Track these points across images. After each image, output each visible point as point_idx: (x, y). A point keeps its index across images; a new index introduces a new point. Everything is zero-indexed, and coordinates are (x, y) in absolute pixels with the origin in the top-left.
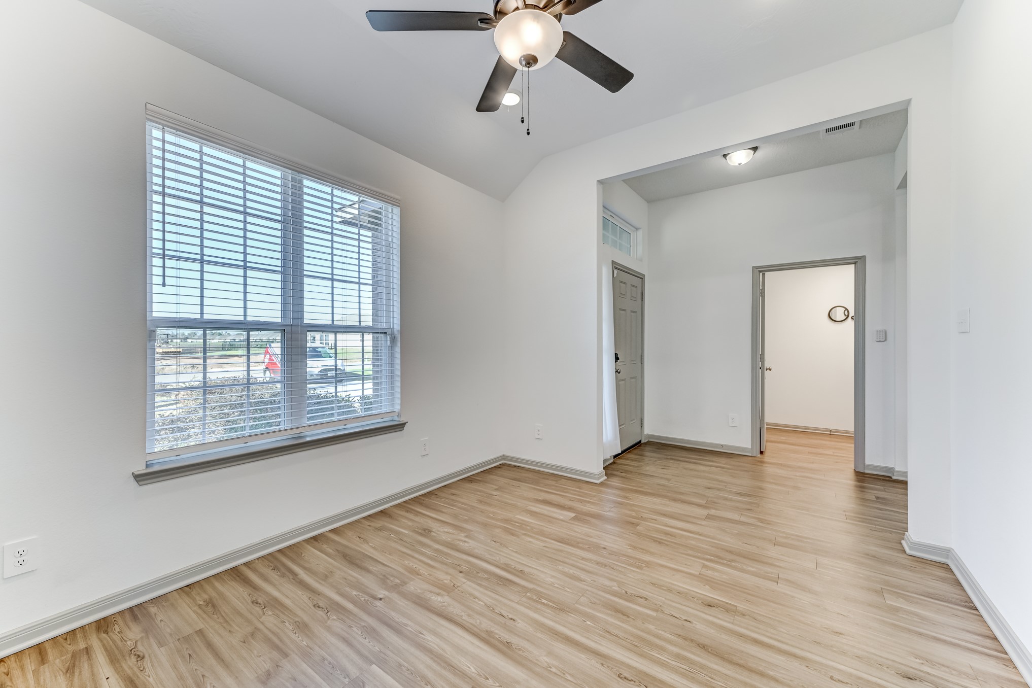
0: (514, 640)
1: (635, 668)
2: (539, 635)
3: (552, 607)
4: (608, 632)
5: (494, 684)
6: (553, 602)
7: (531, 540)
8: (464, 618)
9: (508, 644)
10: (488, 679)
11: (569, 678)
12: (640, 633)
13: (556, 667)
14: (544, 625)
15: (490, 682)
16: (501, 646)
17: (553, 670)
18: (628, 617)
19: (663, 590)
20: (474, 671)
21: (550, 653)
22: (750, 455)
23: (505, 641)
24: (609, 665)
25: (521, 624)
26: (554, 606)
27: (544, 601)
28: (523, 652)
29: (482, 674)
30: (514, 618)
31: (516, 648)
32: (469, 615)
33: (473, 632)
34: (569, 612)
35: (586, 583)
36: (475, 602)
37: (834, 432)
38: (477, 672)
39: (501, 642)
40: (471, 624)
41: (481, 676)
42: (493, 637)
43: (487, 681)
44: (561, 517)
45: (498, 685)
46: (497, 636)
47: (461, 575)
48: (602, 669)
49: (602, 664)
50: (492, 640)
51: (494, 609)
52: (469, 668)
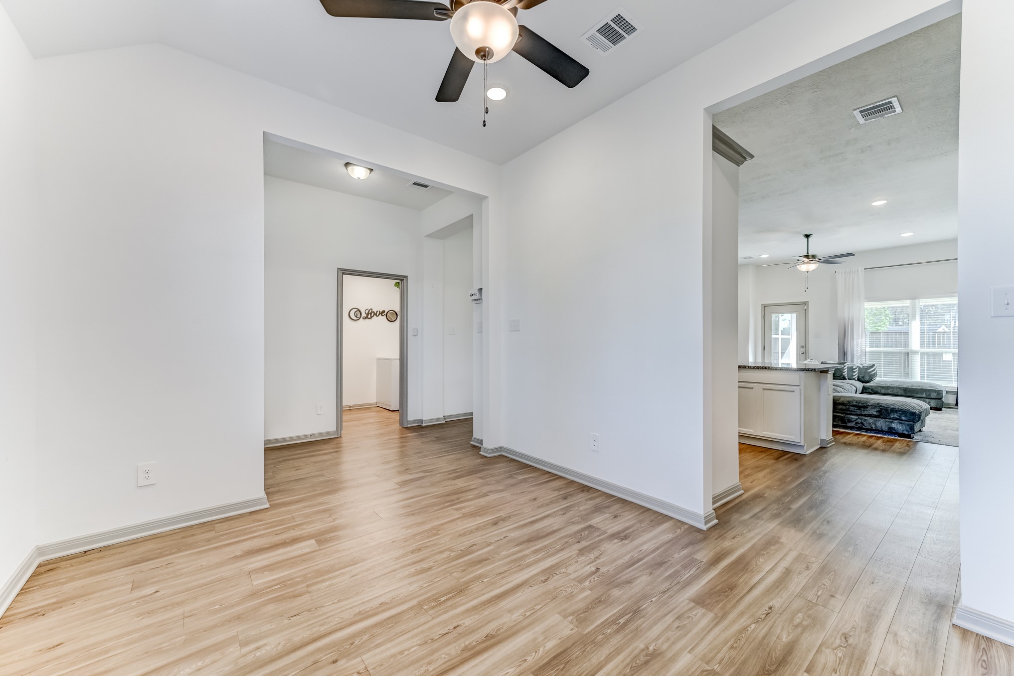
0: (486, 631)
1: (538, 573)
2: (486, 613)
3: (455, 595)
4: (500, 574)
5: (533, 656)
6: (449, 593)
7: (327, 583)
8: (431, 669)
9: (488, 637)
10: (526, 660)
11: (539, 607)
12: (510, 559)
13: (526, 611)
14: (477, 606)
15: (529, 658)
16: (488, 643)
17: (528, 614)
18: (490, 559)
19: (468, 534)
20: (513, 669)
21: (510, 611)
22: (336, 436)
23: (483, 638)
24: (533, 583)
25: (468, 622)
26: (453, 594)
27: (442, 599)
28: (502, 628)
29: (519, 664)
30: (456, 624)
31: (496, 632)
32: (429, 663)
33: (458, 663)
34: (467, 587)
35: (435, 567)
36: (407, 655)
37: (352, 407)
38: (516, 667)
39: (484, 642)
40: (444, 663)
41: (520, 664)
42: (474, 647)
43: (528, 660)
44: (307, 550)
45: (534, 654)
46: (474, 643)
47: (341, 663)
48: (534, 588)
49: (530, 586)
50: (478, 648)
51: (432, 639)
52: (508, 673)
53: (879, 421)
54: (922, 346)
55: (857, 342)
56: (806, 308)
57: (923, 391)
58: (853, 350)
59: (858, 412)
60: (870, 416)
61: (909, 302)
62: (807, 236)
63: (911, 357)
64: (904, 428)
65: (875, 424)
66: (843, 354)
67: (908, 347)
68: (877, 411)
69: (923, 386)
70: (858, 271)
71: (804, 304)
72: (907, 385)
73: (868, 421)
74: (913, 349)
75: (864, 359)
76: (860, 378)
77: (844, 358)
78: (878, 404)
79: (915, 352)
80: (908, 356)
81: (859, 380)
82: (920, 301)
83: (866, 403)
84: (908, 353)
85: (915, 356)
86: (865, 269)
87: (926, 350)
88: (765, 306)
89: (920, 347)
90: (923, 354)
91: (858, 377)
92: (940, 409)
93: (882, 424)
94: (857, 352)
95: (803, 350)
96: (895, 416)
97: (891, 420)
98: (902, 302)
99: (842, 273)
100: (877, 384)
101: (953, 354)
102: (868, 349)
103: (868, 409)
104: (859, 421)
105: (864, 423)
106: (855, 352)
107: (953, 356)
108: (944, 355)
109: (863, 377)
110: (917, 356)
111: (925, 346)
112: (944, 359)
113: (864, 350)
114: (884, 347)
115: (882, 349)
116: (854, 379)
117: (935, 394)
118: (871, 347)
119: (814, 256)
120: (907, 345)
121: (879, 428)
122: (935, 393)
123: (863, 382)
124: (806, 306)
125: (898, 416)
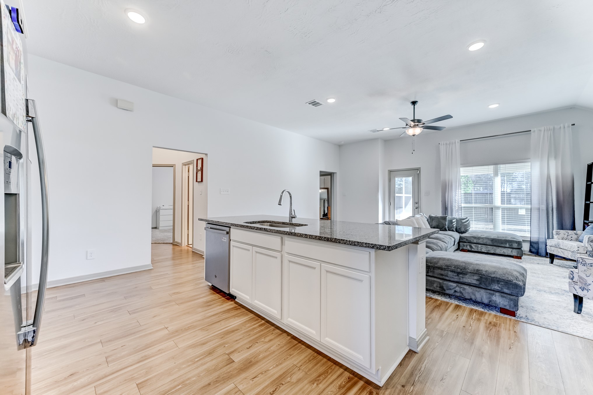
53: (478, 292)
54: (503, 202)
55: (455, 199)
56: (419, 173)
57: (506, 241)
58: (452, 205)
59: (456, 279)
60: (469, 285)
61: (493, 167)
62: (414, 103)
63: (495, 212)
64: (506, 303)
65: (475, 295)
66: (445, 209)
67: (492, 203)
68: (477, 280)
69: (506, 237)
70: (455, 142)
71: (418, 169)
72: (494, 235)
73: (467, 291)
74: (496, 205)
75: (460, 213)
76: (458, 229)
77: (446, 212)
78: (478, 270)
79: (498, 208)
80: (492, 210)
81: (457, 231)
82: (501, 167)
83: (465, 268)
84: (492, 208)
85: (498, 211)
86: (460, 141)
87: (506, 206)
88: (390, 172)
89: (501, 203)
90: (503, 209)
91: (456, 228)
92: (519, 258)
93: (481, 295)
94: (455, 207)
95: (417, 205)
96: (496, 287)
97: (492, 292)
98: (488, 167)
99: (444, 144)
100: (470, 234)
101: (527, 209)
102: (463, 205)
103: (467, 276)
104: (458, 289)
105: (463, 292)
106: (454, 207)
107: (526, 211)
108: (519, 210)
109: (460, 229)
110: (499, 211)
111: (505, 203)
112: (519, 213)
113: (460, 205)
114: (476, 203)
115: (473, 205)
116: (453, 231)
117: (516, 245)
118: (466, 203)
119: (419, 121)
120: (491, 202)
121: (479, 300)
122: (516, 243)
123: (459, 233)
124: (419, 171)
125: (499, 287)
